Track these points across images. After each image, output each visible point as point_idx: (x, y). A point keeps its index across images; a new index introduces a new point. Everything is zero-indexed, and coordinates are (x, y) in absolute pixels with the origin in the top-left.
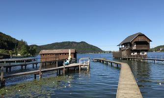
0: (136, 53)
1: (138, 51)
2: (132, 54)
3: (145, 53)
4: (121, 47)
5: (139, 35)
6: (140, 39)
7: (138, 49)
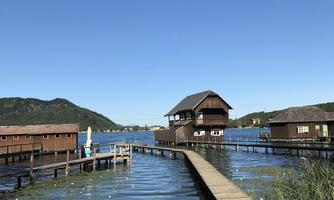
0: (203, 133)
1: (207, 128)
2: (196, 134)
3: (221, 132)
4: (172, 118)
5: (209, 96)
6: (211, 104)
7: (207, 124)
